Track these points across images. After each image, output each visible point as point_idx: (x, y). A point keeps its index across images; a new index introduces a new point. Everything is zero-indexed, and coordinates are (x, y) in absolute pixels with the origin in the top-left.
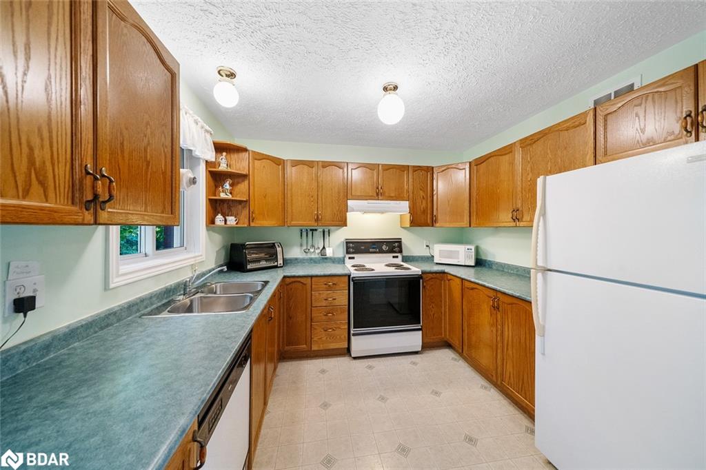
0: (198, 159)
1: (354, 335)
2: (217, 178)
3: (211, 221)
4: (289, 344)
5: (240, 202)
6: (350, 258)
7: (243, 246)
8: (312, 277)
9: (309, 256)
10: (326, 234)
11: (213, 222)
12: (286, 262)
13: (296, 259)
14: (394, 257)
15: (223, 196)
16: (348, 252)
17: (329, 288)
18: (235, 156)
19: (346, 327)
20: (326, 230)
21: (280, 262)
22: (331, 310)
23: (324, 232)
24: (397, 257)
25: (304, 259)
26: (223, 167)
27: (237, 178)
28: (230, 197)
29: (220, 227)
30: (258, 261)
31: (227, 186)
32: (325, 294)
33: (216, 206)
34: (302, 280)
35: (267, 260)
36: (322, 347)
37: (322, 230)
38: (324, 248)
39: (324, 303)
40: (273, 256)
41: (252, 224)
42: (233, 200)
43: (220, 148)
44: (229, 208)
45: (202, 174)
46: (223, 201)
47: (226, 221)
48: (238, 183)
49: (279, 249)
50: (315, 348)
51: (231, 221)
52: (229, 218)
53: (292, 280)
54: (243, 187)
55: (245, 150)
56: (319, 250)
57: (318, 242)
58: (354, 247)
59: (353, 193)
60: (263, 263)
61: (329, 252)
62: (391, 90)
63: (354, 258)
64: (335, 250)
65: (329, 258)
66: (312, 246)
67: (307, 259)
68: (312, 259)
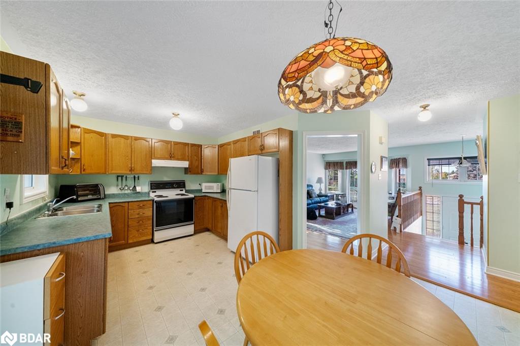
1: (156, 231)
5: (74, 159)
6: (153, 192)
7: (75, 186)
8: (128, 202)
9: (123, 192)
10: (136, 179)
12: (106, 196)
13: (113, 194)
14: (181, 190)
16: (151, 189)
17: (141, 208)
19: (151, 227)
20: (136, 176)
21: (102, 196)
22: (141, 220)
23: (135, 177)
24: (182, 190)
25: (119, 194)
30: (87, 195)
32: (137, 211)
34: (122, 205)
35: (92, 195)
36: (135, 241)
37: (133, 176)
38: (135, 187)
39: (137, 216)
40: (97, 192)
41: (83, 173)
49: (101, 188)
50: (130, 241)
54: (76, 149)
55: (78, 127)
56: (131, 188)
57: (130, 183)
58: (155, 186)
59: (156, 156)
60: (90, 197)
61: (138, 189)
62: (176, 115)
63: (155, 192)
64: (143, 188)
65: (139, 192)
66: (126, 185)
67: (122, 194)
68: (125, 194)
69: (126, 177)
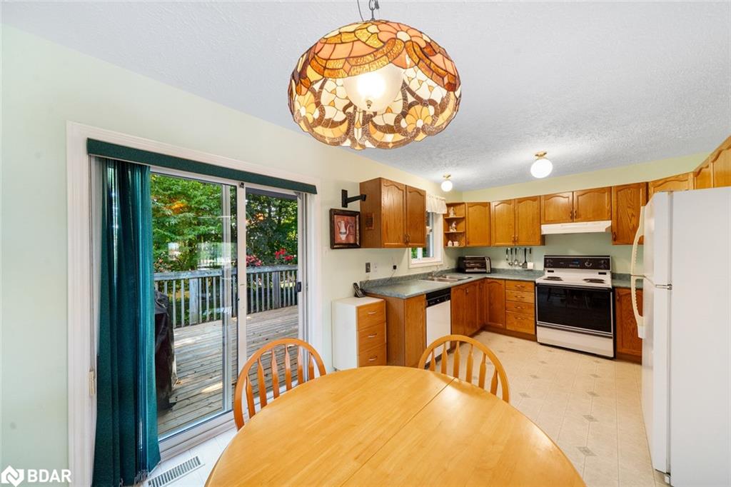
0: (439, 214)
1: (539, 326)
2: (448, 221)
3: (446, 244)
4: (491, 320)
5: (461, 233)
6: (549, 271)
7: (464, 259)
8: (505, 280)
9: (513, 268)
10: (528, 252)
11: (447, 245)
12: (493, 271)
13: (503, 270)
15: (451, 231)
16: (545, 266)
18: (458, 207)
19: (533, 319)
20: (528, 248)
21: (488, 270)
22: (520, 305)
23: (525, 250)
24: (605, 274)
25: (509, 270)
26: (452, 216)
27: (458, 220)
28: (455, 231)
29: (451, 248)
30: (473, 268)
31: (454, 225)
32: (515, 293)
33: (449, 237)
34: (499, 282)
35: (478, 268)
36: (513, 329)
37: (523, 249)
38: (526, 262)
39: (515, 299)
40: (484, 266)
41: (468, 245)
42: (457, 233)
43: (449, 206)
44: (455, 236)
45: (441, 221)
46: (452, 233)
47: (453, 244)
48: (460, 222)
49: (488, 262)
50: (508, 328)
51: (456, 244)
52: (455, 243)
53: (492, 280)
54: (462, 224)
55: (463, 203)
56: (521, 264)
57: (521, 257)
58: (552, 263)
59: (546, 219)
60: (476, 270)
61: (530, 265)
62: (541, 156)
63: (553, 271)
64: (536, 264)
65: (531, 270)
66: (516, 260)
67: (512, 270)
68: (515, 270)
69: (516, 250)
